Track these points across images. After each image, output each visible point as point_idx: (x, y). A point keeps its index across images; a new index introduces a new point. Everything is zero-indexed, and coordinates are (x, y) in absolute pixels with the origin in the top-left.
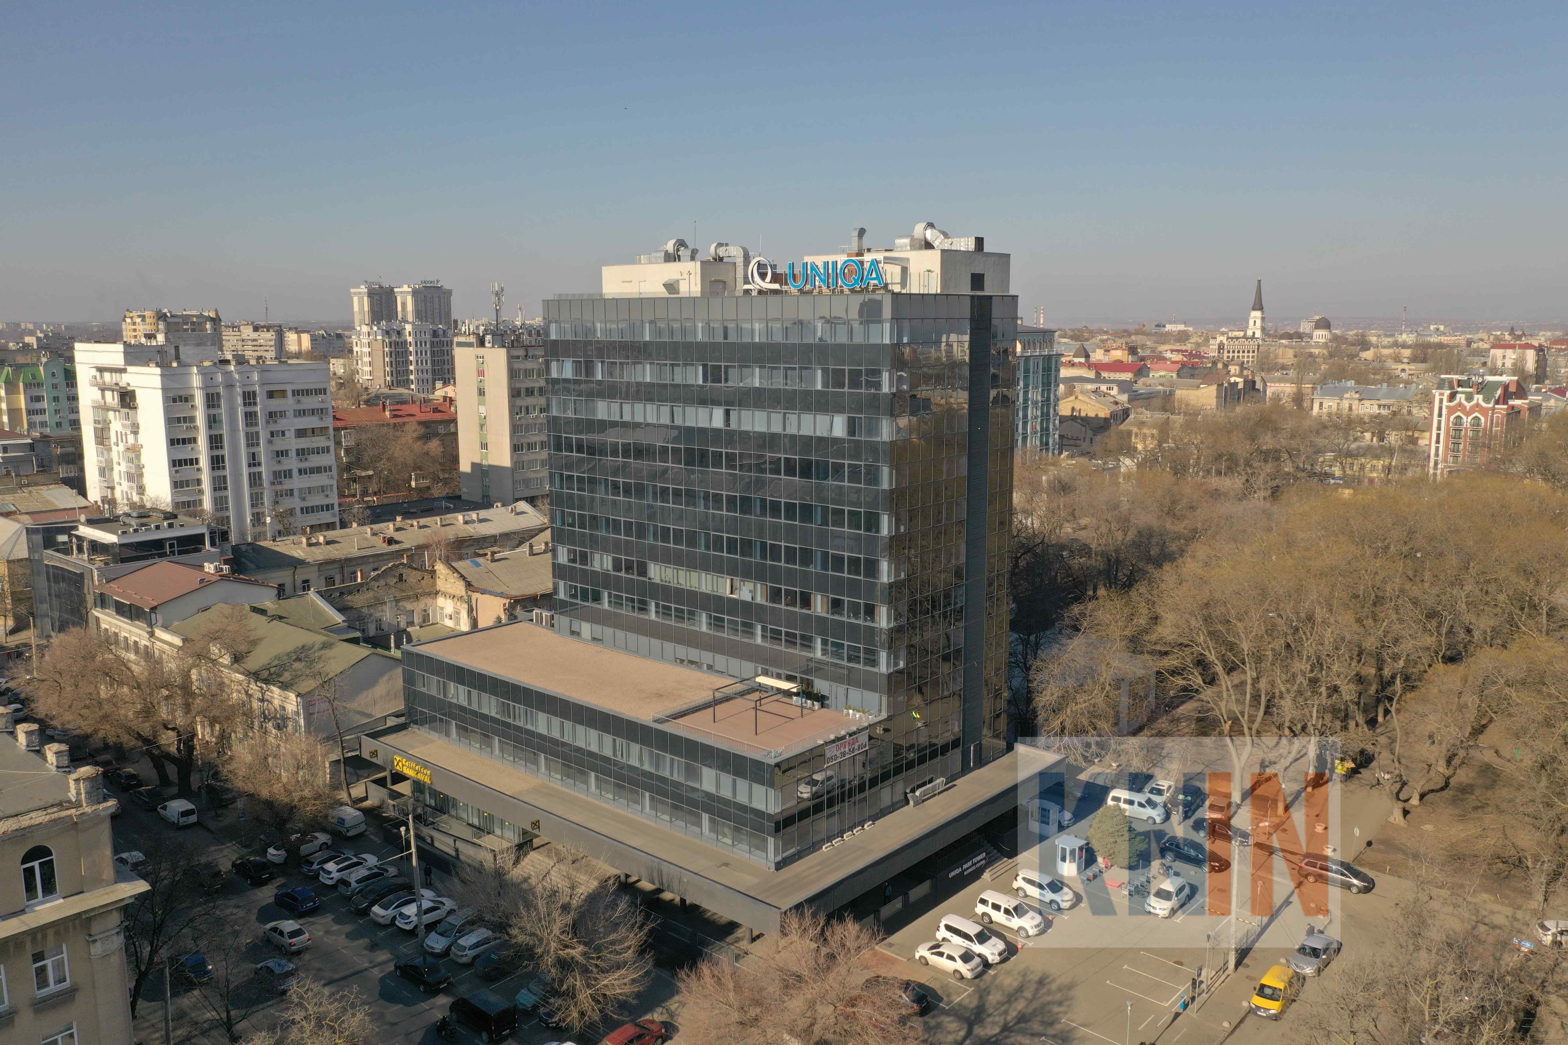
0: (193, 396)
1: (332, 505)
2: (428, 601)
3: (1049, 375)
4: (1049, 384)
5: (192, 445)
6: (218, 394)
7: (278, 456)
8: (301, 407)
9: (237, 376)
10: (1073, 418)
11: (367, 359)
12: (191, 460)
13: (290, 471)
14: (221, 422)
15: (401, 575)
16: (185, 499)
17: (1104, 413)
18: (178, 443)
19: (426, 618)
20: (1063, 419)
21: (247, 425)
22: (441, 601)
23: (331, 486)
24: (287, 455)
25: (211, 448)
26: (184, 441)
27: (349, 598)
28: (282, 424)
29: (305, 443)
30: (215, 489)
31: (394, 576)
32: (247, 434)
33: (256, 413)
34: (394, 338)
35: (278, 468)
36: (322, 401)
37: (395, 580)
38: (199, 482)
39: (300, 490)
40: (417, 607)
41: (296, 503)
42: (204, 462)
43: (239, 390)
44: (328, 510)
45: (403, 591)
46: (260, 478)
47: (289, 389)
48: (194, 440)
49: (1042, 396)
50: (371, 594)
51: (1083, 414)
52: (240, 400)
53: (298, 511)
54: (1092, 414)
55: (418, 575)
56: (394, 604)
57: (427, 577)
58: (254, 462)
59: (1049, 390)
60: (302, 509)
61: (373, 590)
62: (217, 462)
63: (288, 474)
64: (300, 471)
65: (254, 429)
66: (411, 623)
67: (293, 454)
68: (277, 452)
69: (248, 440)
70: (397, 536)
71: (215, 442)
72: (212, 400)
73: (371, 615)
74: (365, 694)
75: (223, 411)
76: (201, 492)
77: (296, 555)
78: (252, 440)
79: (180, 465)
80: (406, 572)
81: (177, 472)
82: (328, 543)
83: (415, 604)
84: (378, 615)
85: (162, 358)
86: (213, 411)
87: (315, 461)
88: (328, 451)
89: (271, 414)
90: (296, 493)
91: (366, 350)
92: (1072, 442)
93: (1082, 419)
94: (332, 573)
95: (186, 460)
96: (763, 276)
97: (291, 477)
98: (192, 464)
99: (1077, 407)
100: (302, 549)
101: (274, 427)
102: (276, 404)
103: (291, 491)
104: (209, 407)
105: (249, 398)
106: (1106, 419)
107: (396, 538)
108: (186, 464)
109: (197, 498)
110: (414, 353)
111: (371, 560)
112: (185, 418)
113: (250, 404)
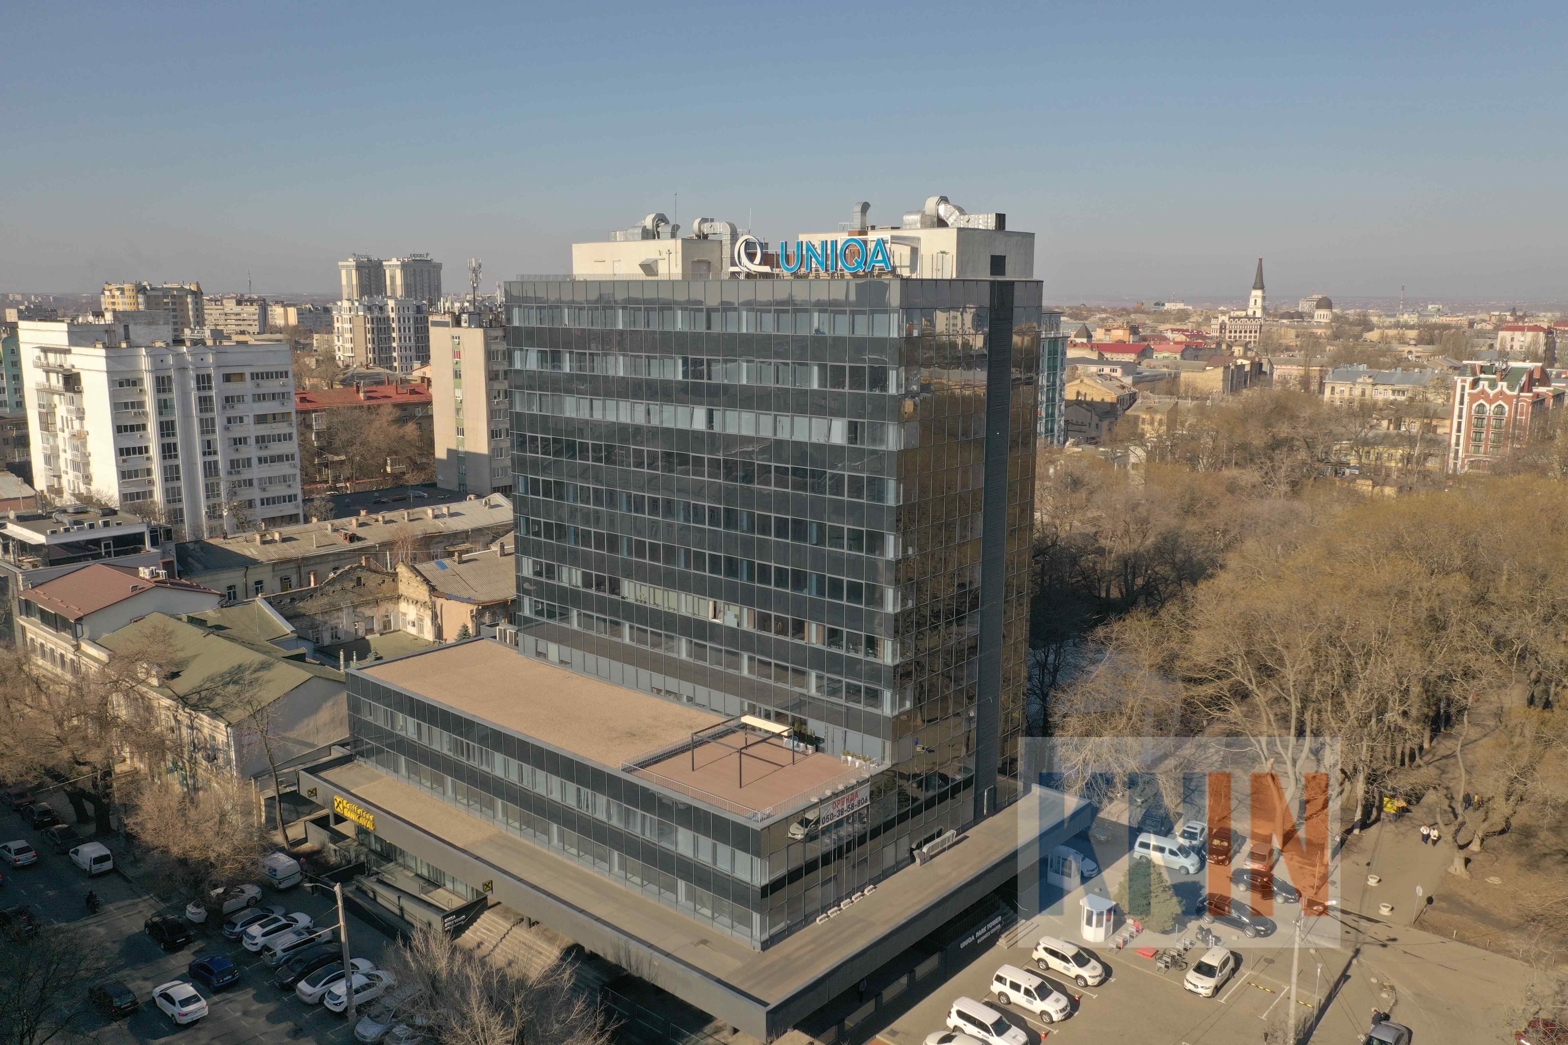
0: (141, 380)
1: (295, 496)
2: (390, 606)
3: (1055, 359)
4: (1055, 368)
5: (142, 432)
6: (169, 378)
7: (235, 444)
8: (261, 391)
9: (189, 358)
10: (1078, 403)
11: (348, 336)
12: (140, 449)
13: (249, 460)
14: (172, 407)
15: (359, 579)
16: (134, 490)
17: (1110, 397)
18: (126, 430)
19: (386, 625)
20: (1069, 404)
21: (201, 411)
22: (403, 606)
23: (294, 475)
24: (246, 443)
25: (162, 435)
26: (132, 428)
27: (301, 604)
28: (240, 409)
29: (264, 430)
30: (166, 480)
31: (352, 580)
32: (201, 420)
33: (211, 397)
34: (376, 313)
35: (236, 456)
36: (284, 385)
37: (352, 584)
38: (149, 472)
39: (260, 479)
40: (377, 613)
41: (256, 494)
42: (154, 451)
43: (192, 373)
44: (290, 501)
45: (361, 596)
46: (216, 467)
47: (247, 371)
48: (144, 427)
49: (1048, 381)
50: (325, 600)
51: (1088, 399)
52: (193, 384)
53: (258, 503)
54: (1097, 399)
55: (378, 578)
56: (351, 610)
57: (388, 580)
58: (209, 449)
59: (1055, 375)
60: (262, 500)
61: (327, 595)
62: (168, 451)
63: (248, 462)
64: (260, 460)
65: (208, 415)
66: (370, 631)
67: (252, 441)
68: (235, 440)
69: (202, 426)
70: (360, 532)
71: (166, 429)
72: (162, 384)
73: (326, 623)
74: (306, 722)
75: (175, 396)
76: (151, 483)
77: (247, 553)
78: (207, 426)
79: (128, 454)
80: (364, 575)
81: (124, 461)
82: (284, 540)
83: (375, 610)
84: (333, 622)
85: (110, 337)
86: (163, 396)
87: (276, 449)
88: (291, 438)
89: (227, 399)
90: (255, 483)
91: (347, 326)
92: (1076, 428)
93: (1087, 403)
94: (288, 573)
95: (134, 449)
96: (751, 257)
97: (250, 465)
98: (141, 453)
99: (1083, 392)
100: (256, 547)
101: (231, 413)
102: (234, 388)
103: (250, 483)
104: (159, 391)
105: (203, 381)
106: (1112, 404)
107: (359, 534)
108: (134, 453)
109: (147, 489)
110: (396, 330)
111: (331, 558)
112: (132, 403)
113: (204, 388)
